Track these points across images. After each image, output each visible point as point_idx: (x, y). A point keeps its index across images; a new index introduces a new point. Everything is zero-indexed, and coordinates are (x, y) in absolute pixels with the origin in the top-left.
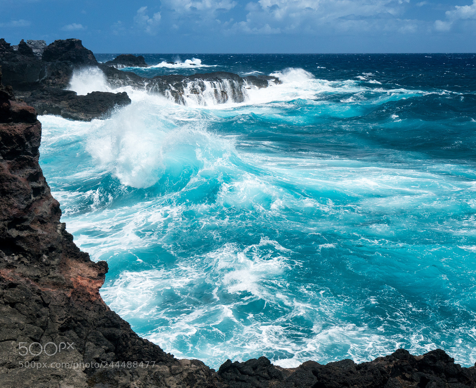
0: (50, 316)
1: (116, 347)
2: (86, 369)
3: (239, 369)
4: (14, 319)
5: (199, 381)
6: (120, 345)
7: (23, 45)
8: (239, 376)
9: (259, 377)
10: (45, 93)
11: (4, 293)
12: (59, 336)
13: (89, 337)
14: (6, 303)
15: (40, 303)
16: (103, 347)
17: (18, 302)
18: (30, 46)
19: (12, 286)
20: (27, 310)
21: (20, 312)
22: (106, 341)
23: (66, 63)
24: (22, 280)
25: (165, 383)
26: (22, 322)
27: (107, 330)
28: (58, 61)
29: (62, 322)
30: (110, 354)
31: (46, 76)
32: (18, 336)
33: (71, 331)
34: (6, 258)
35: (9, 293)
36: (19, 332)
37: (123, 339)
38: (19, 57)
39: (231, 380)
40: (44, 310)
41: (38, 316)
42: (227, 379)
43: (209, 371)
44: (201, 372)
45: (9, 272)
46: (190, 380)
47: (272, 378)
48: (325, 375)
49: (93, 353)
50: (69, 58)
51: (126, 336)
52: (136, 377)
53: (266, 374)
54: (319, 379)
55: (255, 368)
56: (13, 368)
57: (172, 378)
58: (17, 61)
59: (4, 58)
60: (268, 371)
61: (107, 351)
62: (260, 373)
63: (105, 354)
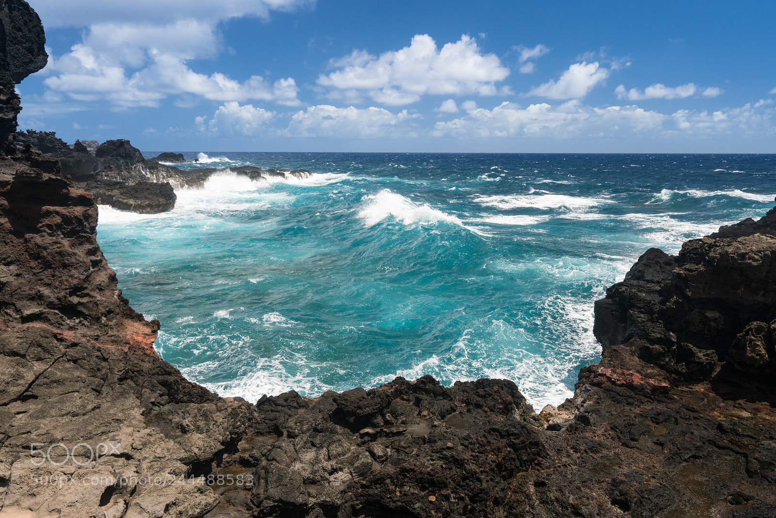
0: (109, 369)
1: (169, 392)
2: (143, 412)
3: (273, 402)
4: (77, 373)
5: (241, 415)
6: (172, 389)
7: (78, 144)
8: (274, 407)
9: (290, 407)
10: (99, 183)
11: (66, 351)
12: (118, 386)
13: (144, 385)
14: (69, 360)
15: (100, 359)
16: (158, 392)
17: (80, 359)
18: (85, 145)
19: (74, 345)
20: (89, 365)
21: (82, 367)
22: (160, 387)
23: (117, 159)
24: (84, 340)
25: (213, 418)
26: (84, 376)
27: (161, 378)
28: (109, 157)
29: (120, 373)
30: (164, 397)
31: (99, 170)
32: (80, 388)
33: (129, 381)
34: (68, 321)
35: (71, 352)
36: (82, 385)
37: (175, 384)
38: (75, 154)
39: (268, 411)
40: (104, 364)
41: (99, 370)
42: (263, 411)
43: (249, 406)
44: (243, 407)
45: (71, 333)
46: (234, 415)
47: (300, 407)
48: (343, 402)
49: (149, 398)
50: (120, 155)
51: (178, 382)
52: (188, 415)
53: (295, 404)
54: (338, 405)
55: (286, 400)
56: (77, 416)
57: (218, 414)
58: (74, 157)
59: (61, 155)
60: (297, 401)
61: (161, 395)
62: (291, 403)
63: (159, 398)
